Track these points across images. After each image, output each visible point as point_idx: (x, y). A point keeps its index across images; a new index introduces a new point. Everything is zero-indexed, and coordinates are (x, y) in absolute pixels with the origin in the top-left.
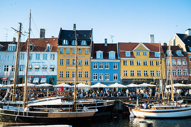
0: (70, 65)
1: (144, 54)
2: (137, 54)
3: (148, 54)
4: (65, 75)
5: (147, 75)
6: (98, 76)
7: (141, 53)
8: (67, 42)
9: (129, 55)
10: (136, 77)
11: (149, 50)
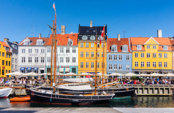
0: (89, 57)
4: (85, 66)
6: (113, 66)
10: (145, 67)
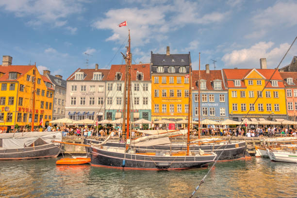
1: (258, 83)
2: (249, 83)
3: (263, 83)
5: (262, 109)
7: (255, 82)
8: (162, 69)
9: (239, 84)
11: (264, 77)
